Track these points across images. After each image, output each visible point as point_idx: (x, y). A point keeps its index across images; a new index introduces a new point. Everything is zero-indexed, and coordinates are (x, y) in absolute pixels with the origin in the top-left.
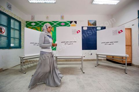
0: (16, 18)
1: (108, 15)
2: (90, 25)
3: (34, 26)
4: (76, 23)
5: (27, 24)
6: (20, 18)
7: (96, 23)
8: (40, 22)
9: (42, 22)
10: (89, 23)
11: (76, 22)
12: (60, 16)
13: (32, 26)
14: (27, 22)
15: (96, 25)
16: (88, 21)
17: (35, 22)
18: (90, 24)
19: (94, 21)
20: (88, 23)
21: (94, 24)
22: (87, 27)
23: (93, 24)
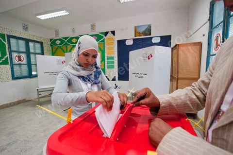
0: (36, 40)
1: (178, 9)
2: (140, 36)
3: (59, 45)
4: (114, 35)
5: (52, 43)
6: (41, 38)
7: (150, 30)
8: (66, 38)
9: (68, 38)
10: (137, 31)
11: (113, 33)
12: (89, 26)
13: (57, 45)
14: (51, 40)
15: (150, 34)
16: (136, 28)
17: (60, 40)
18: (139, 33)
19: (147, 27)
20: (135, 31)
21: (147, 32)
22: (134, 40)
23: (144, 33)
